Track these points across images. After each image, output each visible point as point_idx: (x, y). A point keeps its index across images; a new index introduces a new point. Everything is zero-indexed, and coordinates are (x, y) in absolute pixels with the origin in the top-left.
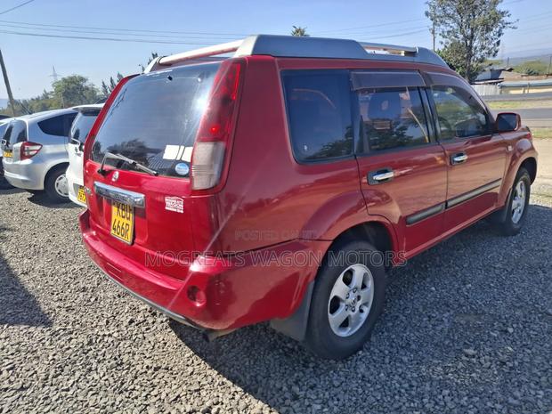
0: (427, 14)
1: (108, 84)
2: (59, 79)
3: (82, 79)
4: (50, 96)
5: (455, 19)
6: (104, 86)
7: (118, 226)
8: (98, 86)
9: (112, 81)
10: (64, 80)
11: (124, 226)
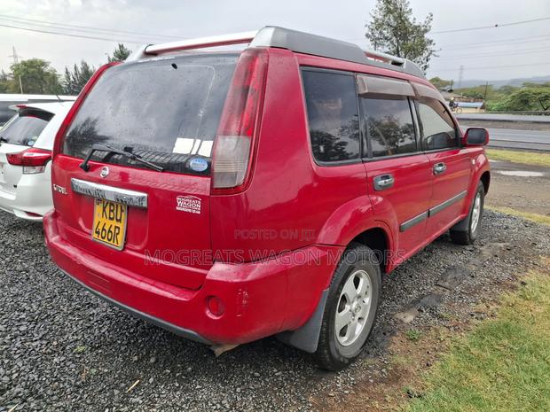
0: (367, 36)
1: (72, 71)
2: (19, 61)
3: (43, 64)
4: (8, 78)
5: (392, 42)
6: (67, 73)
7: (103, 229)
8: (61, 72)
9: (75, 68)
10: (24, 63)
11: (112, 230)
